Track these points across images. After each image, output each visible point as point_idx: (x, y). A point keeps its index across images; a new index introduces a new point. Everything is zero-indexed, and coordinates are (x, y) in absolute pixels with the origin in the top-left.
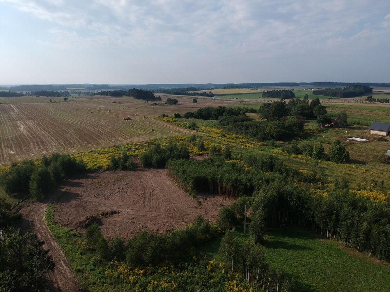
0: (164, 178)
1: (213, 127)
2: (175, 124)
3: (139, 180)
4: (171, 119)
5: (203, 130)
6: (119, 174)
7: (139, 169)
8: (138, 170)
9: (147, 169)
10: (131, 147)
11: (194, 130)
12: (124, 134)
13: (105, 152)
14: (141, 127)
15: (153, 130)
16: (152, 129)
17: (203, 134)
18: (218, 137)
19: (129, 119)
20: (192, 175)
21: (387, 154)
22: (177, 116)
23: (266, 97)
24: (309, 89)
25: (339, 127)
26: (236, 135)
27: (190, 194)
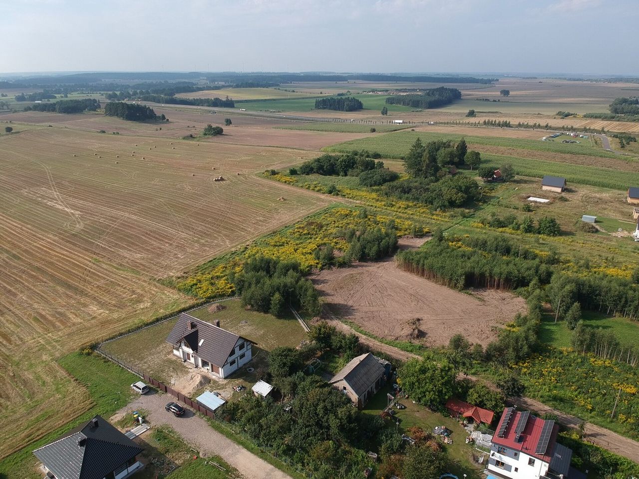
1: (358, 189)
2: (302, 186)
4: (288, 179)
5: (351, 195)
6: (340, 273)
7: (354, 264)
9: (365, 264)
10: (299, 232)
11: (338, 195)
13: (276, 242)
15: (285, 200)
16: (282, 198)
17: (358, 202)
18: (385, 207)
19: (222, 179)
20: (460, 271)
21: (583, 219)
22: (293, 172)
23: (321, 108)
24: (373, 91)
25: (504, 181)
26: (404, 202)
27: (460, 291)
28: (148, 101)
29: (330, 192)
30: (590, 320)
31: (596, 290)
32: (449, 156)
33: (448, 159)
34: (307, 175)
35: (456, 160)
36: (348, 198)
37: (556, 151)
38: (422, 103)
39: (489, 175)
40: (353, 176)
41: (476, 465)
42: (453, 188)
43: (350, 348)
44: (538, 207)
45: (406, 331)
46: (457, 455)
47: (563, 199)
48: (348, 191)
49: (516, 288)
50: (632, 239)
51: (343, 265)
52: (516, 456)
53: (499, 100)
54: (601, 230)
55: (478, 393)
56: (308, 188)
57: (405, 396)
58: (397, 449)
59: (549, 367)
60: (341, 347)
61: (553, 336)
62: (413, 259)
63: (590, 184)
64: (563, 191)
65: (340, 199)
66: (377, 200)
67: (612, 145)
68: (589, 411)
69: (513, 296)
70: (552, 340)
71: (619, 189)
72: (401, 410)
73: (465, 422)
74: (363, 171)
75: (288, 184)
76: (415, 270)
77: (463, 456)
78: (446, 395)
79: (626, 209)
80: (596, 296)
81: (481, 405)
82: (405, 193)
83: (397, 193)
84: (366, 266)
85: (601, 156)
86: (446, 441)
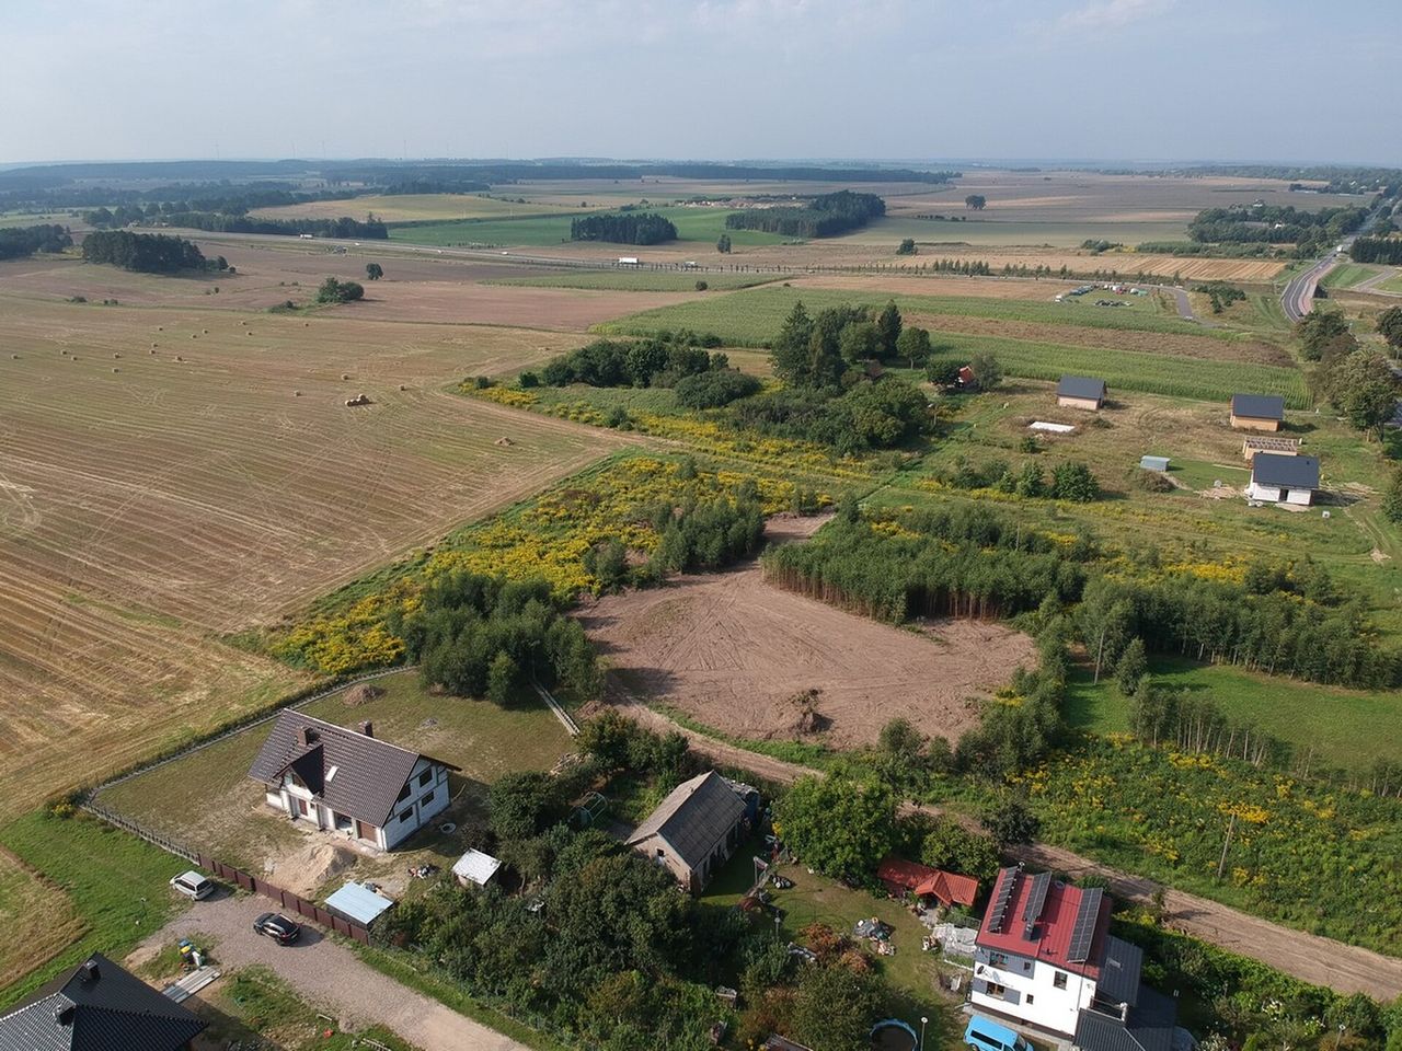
1: (674, 415)
2: (551, 413)
4: (518, 396)
5: (659, 429)
6: (641, 601)
9: (696, 577)
10: (547, 514)
11: (631, 430)
13: (497, 539)
15: (510, 443)
16: (506, 439)
17: (674, 443)
18: (732, 452)
19: (364, 401)
20: (896, 584)
21: (1143, 465)
22: (529, 381)
23: (585, 239)
24: (698, 200)
25: (981, 390)
26: (774, 442)
27: (898, 626)
28: (185, 226)
29: (614, 424)
30: (1165, 674)
31: (1175, 611)
32: (865, 339)
33: (864, 346)
34: (560, 386)
35: (880, 347)
36: (653, 435)
37: (1083, 324)
38: (803, 227)
39: (948, 377)
40: (663, 387)
41: (947, 995)
42: (875, 408)
43: (670, 765)
44: (1051, 442)
45: (788, 719)
46: (905, 977)
47: (1102, 425)
48: (653, 421)
49: (1012, 615)
50: (1243, 502)
51: (648, 582)
52: (1027, 970)
53: (964, 218)
54: (1180, 486)
55: (943, 842)
56: (565, 416)
57: (792, 859)
58: (778, 977)
59: (1087, 777)
60: (649, 763)
61: (1093, 712)
62: (797, 564)
63: (1154, 392)
64: (1100, 406)
65: (635, 438)
66: (718, 439)
67: (1196, 307)
68: (1172, 864)
69: (1007, 631)
70: (1090, 719)
71: (1212, 399)
72: (783, 891)
73: (919, 906)
74: (683, 375)
75: (518, 407)
76: (803, 588)
77: (917, 978)
78: (877, 851)
79: (1229, 440)
80: (1174, 623)
81: (952, 866)
82: (775, 422)
83: (759, 421)
84: (699, 583)
85: (1175, 332)
86: (882, 950)
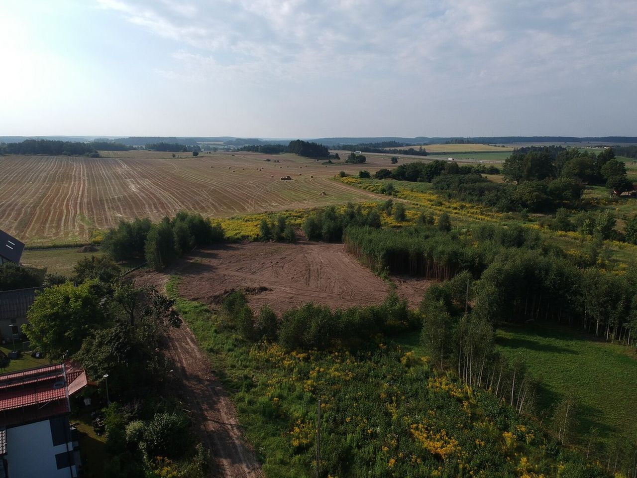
0: (340, 253)
1: (422, 192)
2: (360, 187)
3: (302, 255)
4: (353, 180)
5: (405, 195)
6: (271, 246)
7: (301, 241)
8: (300, 243)
9: (313, 242)
10: (290, 214)
11: (390, 195)
12: (281, 198)
13: (252, 219)
14: (307, 190)
15: (325, 195)
16: (323, 193)
17: (406, 201)
18: (430, 206)
19: (289, 178)
22: (364, 175)
27: (379, 274)
29: (383, 191)
48: (407, 192)
56: (366, 188)
75: (349, 184)
83: (463, 195)
